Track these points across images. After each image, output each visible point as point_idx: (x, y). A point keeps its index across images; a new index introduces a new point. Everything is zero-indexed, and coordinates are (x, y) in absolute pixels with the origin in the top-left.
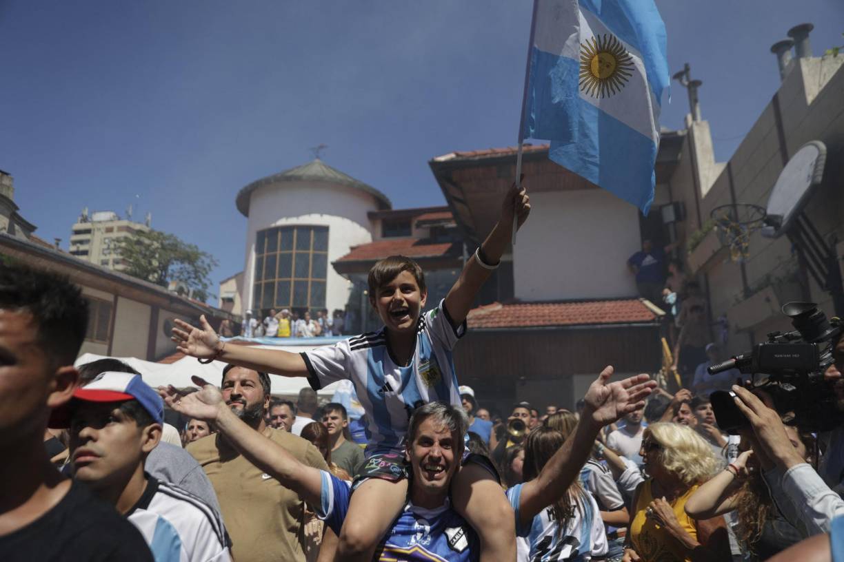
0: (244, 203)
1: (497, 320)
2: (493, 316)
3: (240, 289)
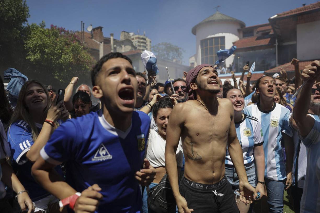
0: (194, 31)
1: (291, 68)
2: (290, 67)
3: (196, 60)
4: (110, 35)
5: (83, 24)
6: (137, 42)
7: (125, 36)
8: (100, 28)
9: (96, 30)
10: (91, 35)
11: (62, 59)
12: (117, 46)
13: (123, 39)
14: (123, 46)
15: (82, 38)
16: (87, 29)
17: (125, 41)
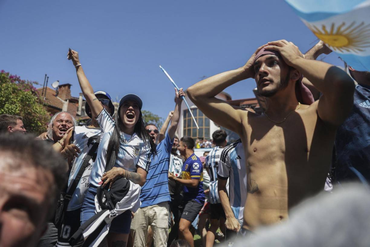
4: (79, 95)
5: (47, 77)
8: (69, 86)
9: (62, 87)
10: (56, 93)
11: (4, 109)
15: (43, 94)
16: (52, 85)
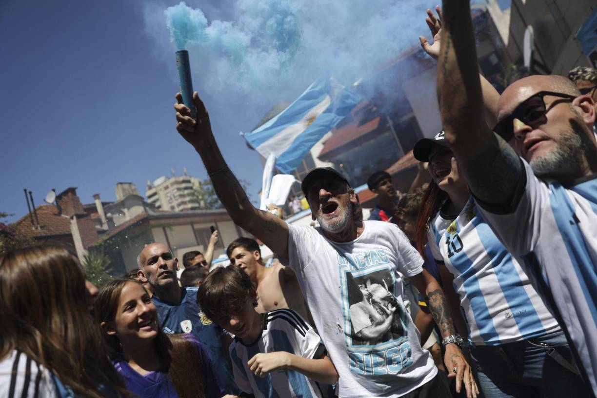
4: (93, 198)
5: (28, 195)
6: (176, 190)
7: (124, 190)
8: (72, 191)
9: (63, 197)
10: (58, 209)
12: (113, 213)
13: (123, 198)
14: (125, 210)
15: (32, 221)
16: (45, 200)
17: (127, 199)
